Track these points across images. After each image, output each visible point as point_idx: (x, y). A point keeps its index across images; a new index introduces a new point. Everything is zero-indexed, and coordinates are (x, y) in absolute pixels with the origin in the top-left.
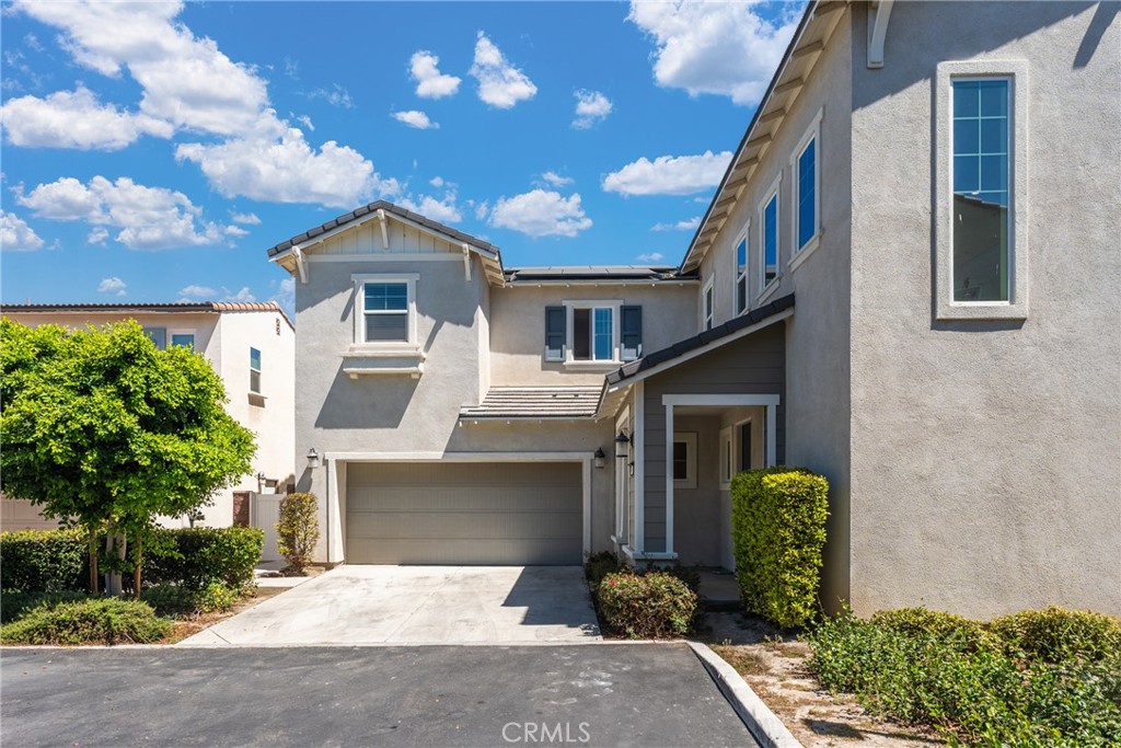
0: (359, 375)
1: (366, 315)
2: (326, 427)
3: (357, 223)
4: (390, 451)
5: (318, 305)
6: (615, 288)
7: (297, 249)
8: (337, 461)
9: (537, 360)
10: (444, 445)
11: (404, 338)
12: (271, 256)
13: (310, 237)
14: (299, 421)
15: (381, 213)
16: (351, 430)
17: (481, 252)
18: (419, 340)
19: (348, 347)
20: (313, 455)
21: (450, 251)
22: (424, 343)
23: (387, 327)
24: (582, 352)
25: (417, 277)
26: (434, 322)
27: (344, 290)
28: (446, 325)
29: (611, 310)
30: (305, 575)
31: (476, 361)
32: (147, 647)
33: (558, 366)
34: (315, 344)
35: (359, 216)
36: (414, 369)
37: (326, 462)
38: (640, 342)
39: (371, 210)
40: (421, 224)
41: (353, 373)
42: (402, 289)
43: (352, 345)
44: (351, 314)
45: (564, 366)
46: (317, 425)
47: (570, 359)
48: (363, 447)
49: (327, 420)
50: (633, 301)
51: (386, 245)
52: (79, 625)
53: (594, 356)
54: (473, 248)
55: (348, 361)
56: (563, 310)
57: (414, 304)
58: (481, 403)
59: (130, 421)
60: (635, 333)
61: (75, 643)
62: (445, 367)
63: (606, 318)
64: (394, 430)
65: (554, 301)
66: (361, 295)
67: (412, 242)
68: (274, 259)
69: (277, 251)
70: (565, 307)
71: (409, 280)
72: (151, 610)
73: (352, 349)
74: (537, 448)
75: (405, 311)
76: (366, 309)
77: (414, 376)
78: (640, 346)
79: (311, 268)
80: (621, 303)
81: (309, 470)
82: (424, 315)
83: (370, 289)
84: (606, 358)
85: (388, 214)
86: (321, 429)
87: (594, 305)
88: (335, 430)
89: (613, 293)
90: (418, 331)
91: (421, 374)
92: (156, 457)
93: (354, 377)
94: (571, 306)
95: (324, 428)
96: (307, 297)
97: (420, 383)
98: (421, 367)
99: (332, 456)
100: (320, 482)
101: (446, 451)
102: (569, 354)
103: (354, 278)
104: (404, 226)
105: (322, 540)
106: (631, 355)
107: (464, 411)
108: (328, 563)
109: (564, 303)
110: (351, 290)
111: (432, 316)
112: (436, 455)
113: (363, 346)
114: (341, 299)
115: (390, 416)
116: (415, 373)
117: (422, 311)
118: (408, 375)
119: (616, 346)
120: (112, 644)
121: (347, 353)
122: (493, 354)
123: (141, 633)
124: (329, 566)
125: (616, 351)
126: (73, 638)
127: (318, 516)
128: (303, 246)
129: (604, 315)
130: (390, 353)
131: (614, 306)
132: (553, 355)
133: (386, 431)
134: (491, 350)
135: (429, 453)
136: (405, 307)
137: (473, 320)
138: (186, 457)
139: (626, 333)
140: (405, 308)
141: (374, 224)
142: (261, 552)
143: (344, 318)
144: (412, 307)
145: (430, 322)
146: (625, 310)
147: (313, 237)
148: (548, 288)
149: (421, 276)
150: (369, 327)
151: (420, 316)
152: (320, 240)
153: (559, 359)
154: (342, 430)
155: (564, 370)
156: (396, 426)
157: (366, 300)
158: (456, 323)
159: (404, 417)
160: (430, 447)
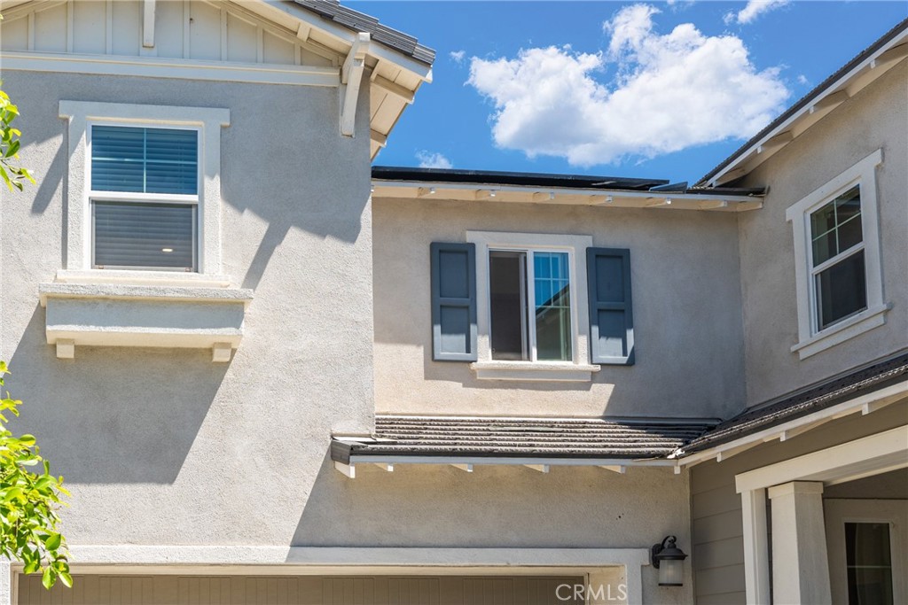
0: (81, 348)
1: (96, 203)
6: (573, 211)
9: (414, 356)
10: (290, 527)
11: (192, 263)
19: (49, 280)
21: (302, 64)
24: (507, 341)
25: (222, 117)
26: (265, 228)
27: (41, 138)
28: (295, 239)
29: (565, 256)
33: (460, 369)
36: (217, 336)
38: (631, 326)
41: (64, 341)
42: (185, 144)
43: (60, 274)
44: (55, 204)
45: (473, 373)
47: (484, 357)
50: (612, 239)
51: (152, 38)
53: (534, 351)
55: (60, 305)
56: (468, 251)
57: (217, 179)
60: (619, 305)
63: (556, 275)
64: (166, 488)
65: (451, 231)
66: (84, 157)
67: (210, 35)
70: (473, 245)
71: (205, 125)
75: (193, 198)
76: (95, 187)
77: (219, 355)
78: (630, 334)
80: (588, 242)
82: (242, 211)
83: (105, 140)
84: (558, 357)
87: (532, 245)
89: (571, 219)
90: (226, 245)
91: (234, 352)
93: (65, 352)
94: (486, 243)
97: (229, 374)
101: (296, 543)
102: (483, 343)
103: (67, 110)
106: (611, 351)
109: (470, 237)
110: (58, 140)
111: (260, 212)
112: (270, 552)
115: (155, 454)
116: (219, 347)
117: (235, 198)
118: (205, 349)
119: (581, 333)
125: (581, 343)
129: (551, 265)
131: (574, 250)
132: (449, 346)
133: (143, 490)
136: (192, 188)
139: (603, 304)
140: (193, 190)
143: (39, 207)
144: (211, 186)
145: (254, 227)
146: (597, 257)
148: (434, 204)
149: (231, 116)
150: (100, 233)
151: (230, 211)
153: (463, 355)
155: (471, 380)
156: (170, 479)
157: (95, 165)
158: (320, 231)
159: (190, 459)
160: (257, 533)
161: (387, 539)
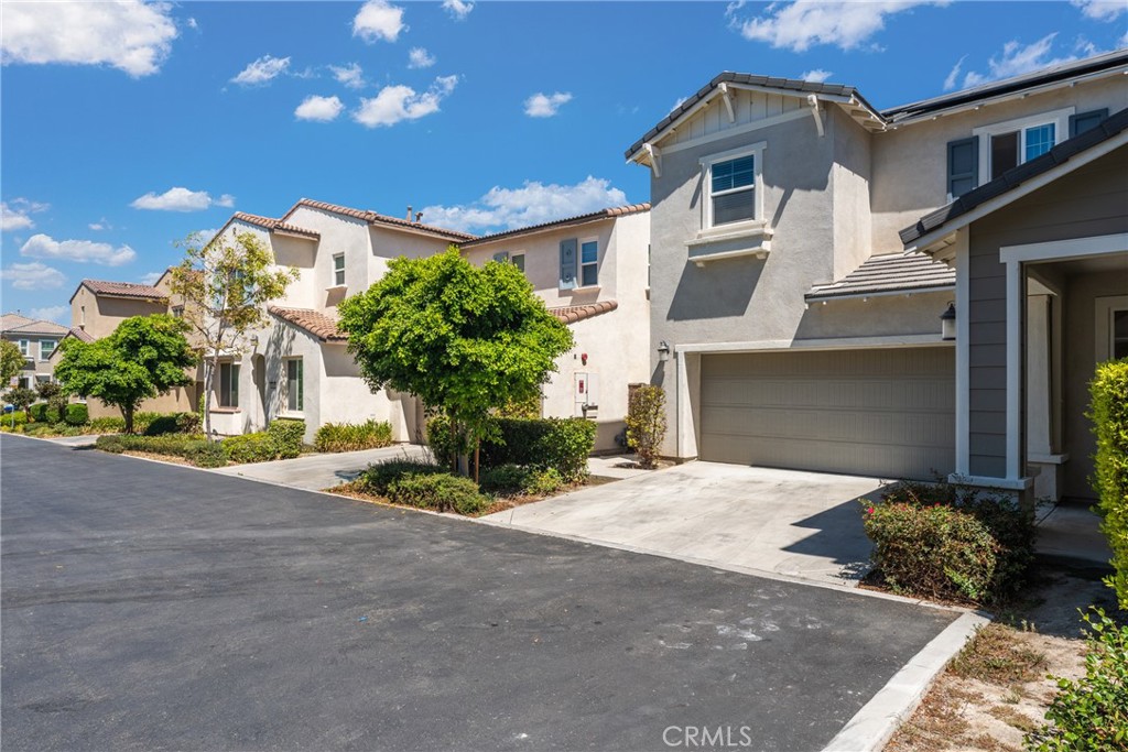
0: (707, 262)
1: (713, 198)
2: (677, 319)
3: (703, 103)
4: (736, 341)
5: (669, 198)
7: (648, 147)
8: (686, 353)
10: (793, 331)
11: (751, 216)
12: (628, 158)
13: (659, 130)
14: (653, 315)
15: (723, 86)
16: (699, 321)
17: (836, 100)
18: (766, 216)
19: (696, 235)
20: (664, 347)
21: (800, 108)
22: (772, 218)
23: (734, 207)
25: (764, 145)
26: (782, 192)
27: (693, 176)
28: (796, 192)
29: (1053, 125)
30: (655, 467)
31: (831, 230)
32: (463, 518)
34: (666, 236)
35: (703, 96)
36: (757, 248)
37: (676, 355)
39: (713, 86)
40: (763, 86)
41: (699, 261)
42: (748, 163)
43: (700, 232)
44: (699, 200)
46: (669, 318)
48: (710, 338)
49: (678, 312)
50: (1092, 105)
51: (732, 119)
52: (426, 493)
54: (822, 97)
55: (693, 249)
56: (974, 141)
57: (761, 176)
58: (835, 281)
59: (445, 329)
61: (421, 507)
62: (795, 241)
64: (740, 318)
65: (958, 133)
66: (709, 177)
67: (759, 108)
68: (630, 160)
69: (633, 151)
70: (977, 138)
71: (756, 151)
72: (477, 487)
73: (700, 236)
74: (910, 330)
75: (752, 186)
76: (713, 191)
77: (760, 257)
79: (663, 161)
80: (1071, 111)
81: (662, 363)
82: (772, 187)
83: (717, 170)
85: (731, 85)
86: (672, 321)
87: (1026, 125)
88: (684, 322)
89: (1060, 99)
90: (765, 205)
91: (768, 253)
92: (463, 358)
93: (701, 265)
94: (988, 133)
95: (675, 320)
96: (660, 190)
97: (767, 264)
98: (766, 246)
99: (682, 348)
100: (671, 376)
101: (796, 339)
103: (702, 162)
104: (751, 92)
105: (670, 434)
107: (814, 291)
108: (678, 458)
109: (976, 132)
110: (699, 175)
111: (781, 186)
112: (785, 343)
113: (710, 230)
114: (691, 185)
115: (736, 303)
116: (760, 253)
117: (769, 182)
118: (753, 256)
120: (442, 511)
121: (694, 240)
122: (875, 215)
123: (460, 505)
124: (679, 461)
126: (422, 503)
127: (667, 408)
128: (653, 141)
129: (1041, 134)
130: (732, 235)
131: (1060, 119)
133: (732, 319)
134: (872, 211)
135: (776, 341)
136: (752, 182)
137: (827, 182)
138: (487, 357)
141: (719, 99)
142: (593, 443)
143: (693, 205)
144: (759, 179)
145: (778, 192)
146: (1078, 120)
147: (662, 129)
148: (951, 117)
149: (768, 145)
150: (716, 211)
151: (768, 188)
152: (669, 130)
154: (691, 322)
156: (742, 313)
157: (714, 181)
158: (808, 188)
159: (750, 303)
160: (779, 334)
161: (840, 334)
